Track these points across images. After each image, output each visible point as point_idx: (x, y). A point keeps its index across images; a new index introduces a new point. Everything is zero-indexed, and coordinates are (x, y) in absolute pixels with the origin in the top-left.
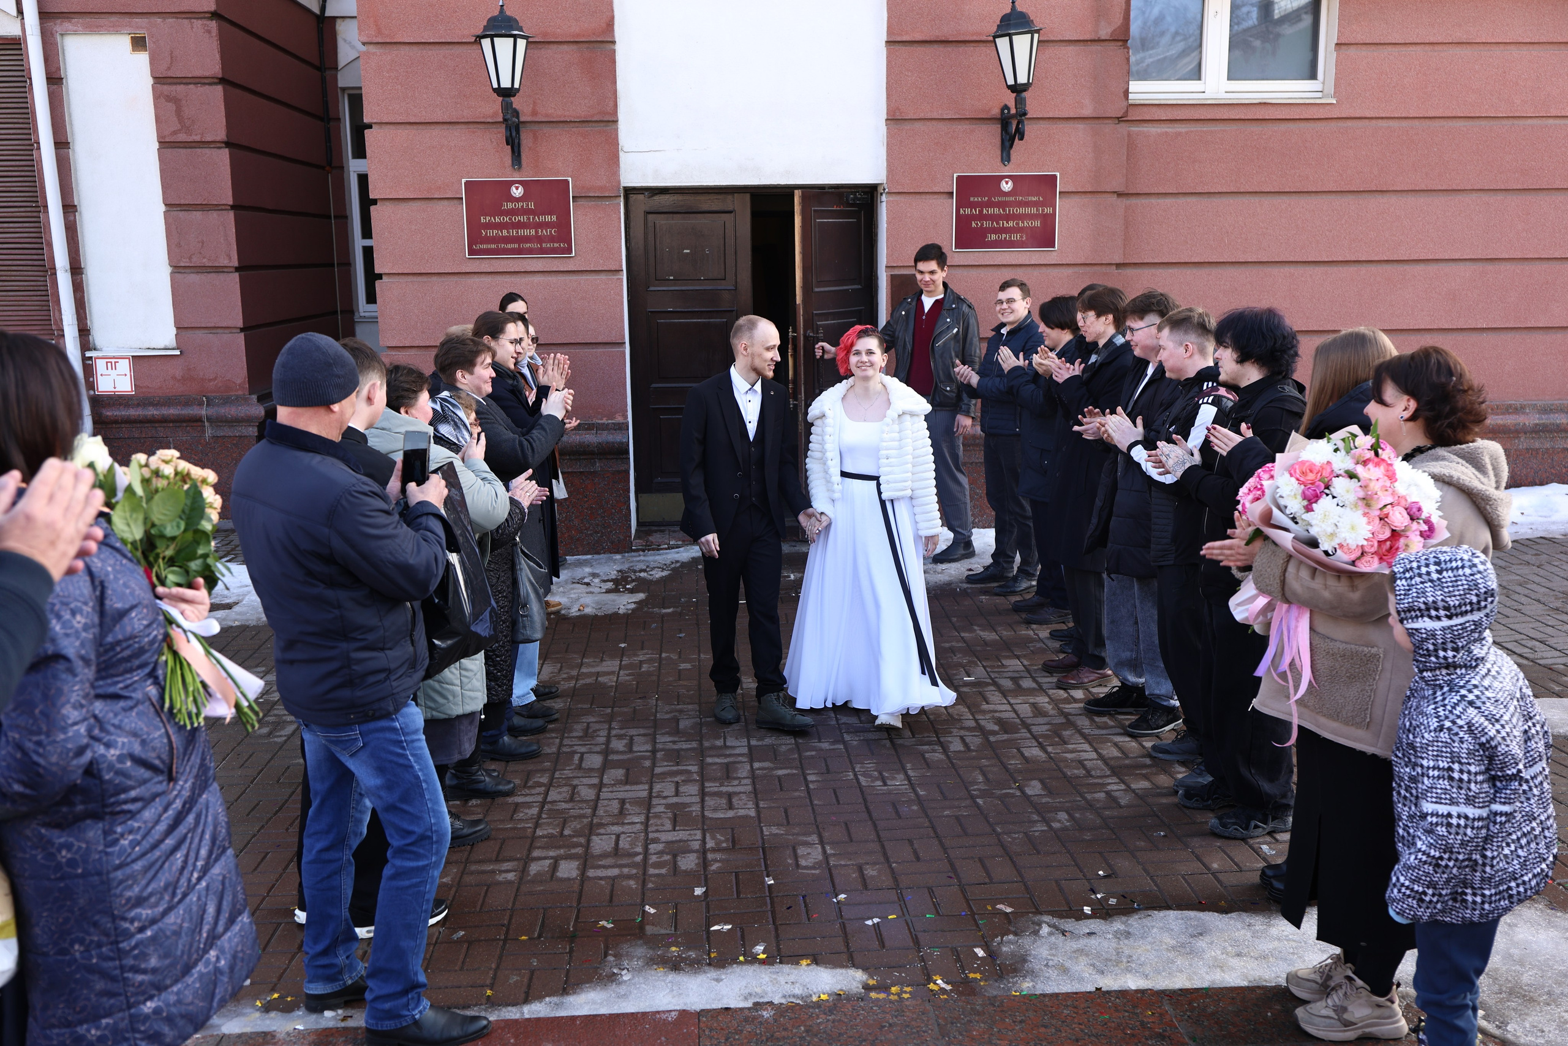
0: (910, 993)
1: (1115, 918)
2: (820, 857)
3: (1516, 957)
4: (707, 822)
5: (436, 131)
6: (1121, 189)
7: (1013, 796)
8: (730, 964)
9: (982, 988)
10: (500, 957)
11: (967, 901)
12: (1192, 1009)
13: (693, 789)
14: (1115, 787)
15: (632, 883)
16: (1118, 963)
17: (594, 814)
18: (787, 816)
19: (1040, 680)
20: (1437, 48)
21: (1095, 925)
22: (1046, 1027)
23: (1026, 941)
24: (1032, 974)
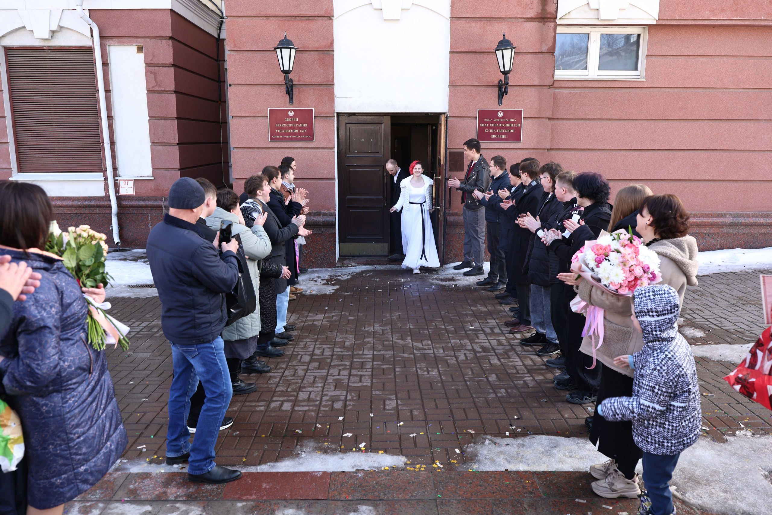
0: (425, 468)
1: (519, 438)
2: (395, 405)
3: (694, 463)
4: (349, 388)
5: (258, 88)
6: (550, 117)
7: (483, 381)
8: (349, 452)
9: (456, 467)
10: (252, 444)
11: (455, 428)
12: (547, 481)
13: (346, 373)
14: (528, 379)
15: (313, 414)
16: (517, 458)
17: (302, 382)
18: (384, 386)
19: (502, 329)
20: (690, 57)
21: (509, 440)
22: (481, 486)
23: (478, 447)
24: (479, 461)
